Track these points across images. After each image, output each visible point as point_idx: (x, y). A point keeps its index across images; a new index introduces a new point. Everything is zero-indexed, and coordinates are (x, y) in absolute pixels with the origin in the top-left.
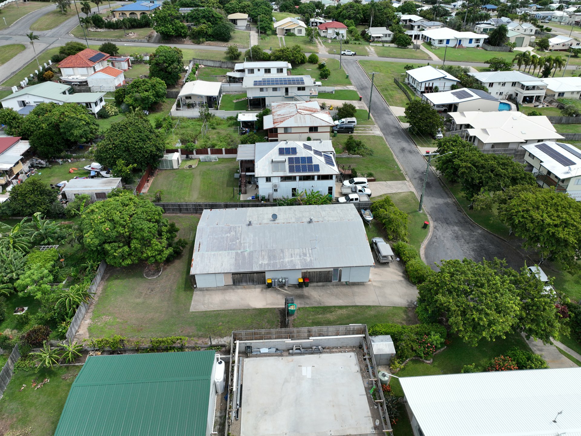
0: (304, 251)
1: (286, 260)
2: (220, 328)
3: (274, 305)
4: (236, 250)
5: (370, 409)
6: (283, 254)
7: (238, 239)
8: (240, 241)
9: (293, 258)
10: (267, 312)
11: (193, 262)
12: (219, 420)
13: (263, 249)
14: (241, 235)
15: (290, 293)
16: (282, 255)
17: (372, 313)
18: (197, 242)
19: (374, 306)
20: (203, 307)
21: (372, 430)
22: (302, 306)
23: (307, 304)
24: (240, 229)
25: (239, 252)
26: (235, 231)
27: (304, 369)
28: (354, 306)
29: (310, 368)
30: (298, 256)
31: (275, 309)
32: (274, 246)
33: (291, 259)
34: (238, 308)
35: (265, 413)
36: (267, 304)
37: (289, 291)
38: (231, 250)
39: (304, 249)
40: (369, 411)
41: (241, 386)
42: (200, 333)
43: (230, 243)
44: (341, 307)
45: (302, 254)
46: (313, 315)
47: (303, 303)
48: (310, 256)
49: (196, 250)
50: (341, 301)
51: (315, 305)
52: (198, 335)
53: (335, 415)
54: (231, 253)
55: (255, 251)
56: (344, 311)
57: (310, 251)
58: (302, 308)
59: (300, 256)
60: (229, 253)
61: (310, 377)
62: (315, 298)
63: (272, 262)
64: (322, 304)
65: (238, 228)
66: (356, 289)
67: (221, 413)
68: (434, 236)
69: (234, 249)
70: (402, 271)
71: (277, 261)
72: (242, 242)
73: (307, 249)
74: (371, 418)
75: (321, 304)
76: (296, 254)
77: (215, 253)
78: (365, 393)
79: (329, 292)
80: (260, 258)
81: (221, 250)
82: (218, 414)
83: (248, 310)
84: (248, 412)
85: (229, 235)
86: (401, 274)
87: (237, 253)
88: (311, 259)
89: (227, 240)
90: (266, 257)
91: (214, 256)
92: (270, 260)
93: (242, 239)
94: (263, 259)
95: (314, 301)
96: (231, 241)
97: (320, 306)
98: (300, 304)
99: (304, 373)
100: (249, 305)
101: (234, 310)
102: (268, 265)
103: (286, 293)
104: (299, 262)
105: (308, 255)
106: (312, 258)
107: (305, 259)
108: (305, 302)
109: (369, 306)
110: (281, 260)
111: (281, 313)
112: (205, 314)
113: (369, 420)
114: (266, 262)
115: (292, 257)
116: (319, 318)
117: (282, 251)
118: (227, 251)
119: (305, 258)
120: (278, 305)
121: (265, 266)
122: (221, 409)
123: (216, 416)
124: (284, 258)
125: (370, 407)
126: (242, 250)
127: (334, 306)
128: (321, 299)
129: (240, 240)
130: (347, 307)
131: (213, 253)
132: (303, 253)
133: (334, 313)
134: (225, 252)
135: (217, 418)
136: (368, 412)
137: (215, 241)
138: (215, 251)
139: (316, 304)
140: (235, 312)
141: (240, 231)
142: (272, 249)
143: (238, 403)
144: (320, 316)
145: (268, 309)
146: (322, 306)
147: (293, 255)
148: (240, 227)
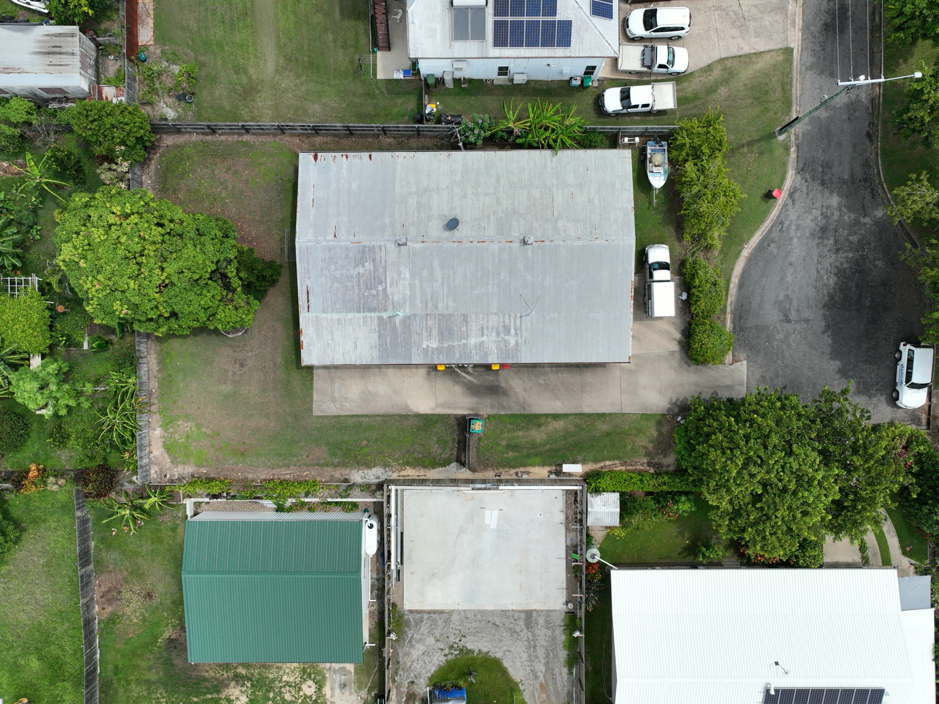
0: (507, 322)
1: (473, 341)
2: (366, 450)
3: (449, 408)
4: (379, 312)
5: (567, 577)
6: (467, 327)
7: (380, 283)
8: (385, 290)
9: (485, 338)
10: (437, 422)
11: (302, 338)
12: (376, 583)
13: (429, 312)
14: (385, 272)
15: (475, 381)
16: (464, 329)
17: (604, 427)
18: (302, 286)
19: (610, 414)
20: (332, 406)
21: (562, 606)
22: (494, 412)
23: (503, 407)
24: (383, 254)
25: (385, 315)
26: (374, 260)
27: (487, 513)
28: (579, 414)
29: (496, 513)
30: (494, 333)
31: (449, 415)
32: (451, 304)
33: (481, 339)
34: (391, 411)
35: (434, 575)
36: (437, 406)
37: (475, 377)
38: (370, 310)
39: (507, 316)
40: (565, 581)
41: (402, 534)
42: (336, 461)
43: (367, 294)
44: (556, 417)
45: (501, 329)
46: (509, 431)
47: (497, 404)
48: (516, 334)
49: (303, 308)
50: (559, 403)
51: (516, 410)
52: (333, 464)
53: (521, 584)
54: (369, 319)
55: (415, 315)
56: (560, 424)
57: (518, 320)
58: (494, 416)
59: (498, 334)
60: (365, 318)
61: (495, 527)
62: (516, 393)
63: (446, 345)
64: (527, 408)
65: (377, 250)
66: (589, 377)
67: (378, 574)
68: (779, 222)
69: (374, 310)
70: (683, 327)
71: (456, 343)
72: (389, 291)
73: (513, 315)
74: (565, 591)
75: (525, 409)
76: (490, 327)
77: (341, 316)
78: (564, 556)
79: (542, 382)
80: (424, 334)
81: (350, 311)
82: (375, 576)
83: (406, 417)
84: (413, 573)
85: (361, 270)
86: (678, 335)
87: (380, 319)
88: (517, 341)
89: (359, 286)
90: (435, 332)
91: (339, 324)
92: (442, 339)
93: (388, 285)
94: (430, 336)
95: (515, 402)
96: (367, 288)
97: (523, 412)
98: (492, 406)
99: (487, 521)
100: (407, 406)
101: (383, 416)
102: (439, 350)
103: (469, 381)
104: (494, 347)
105: (513, 331)
106: (519, 340)
107: (506, 341)
108: (499, 403)
109: (603, 415)
110: (463, 341)
111: (459, 425)
112: (340, 423)
113: (562, 593)
114: (434, 344)
115: (483, 336)
116: (518, 436)
117: (465, 318)
118: (362, 315)
119: (506, 338)
120: (456, 408)
121: (433, 353)
122: (377, 570)
123: (372, 579)
124: (467, 337)
125: (567, 575)
126: (390, 314)
127: (547, 415)
128: (526, 397)
129: (384, 284)
130: (566, 416)
131: (336, 316)
132: (504, 327)
133: (543, 428)
134: (357, 315)
135: (373, 581)
136: (563, 583)
137: (336, 285)
138: (340, 312)
139: (517, 408)
140: (388, 419)
141: (383, 261)
142: (446, 312)
143: (399, 560)
144: (520, 433)
145: (439, 415)
146: (526, 412)
147: (485, 330)
148: (383, 249)
